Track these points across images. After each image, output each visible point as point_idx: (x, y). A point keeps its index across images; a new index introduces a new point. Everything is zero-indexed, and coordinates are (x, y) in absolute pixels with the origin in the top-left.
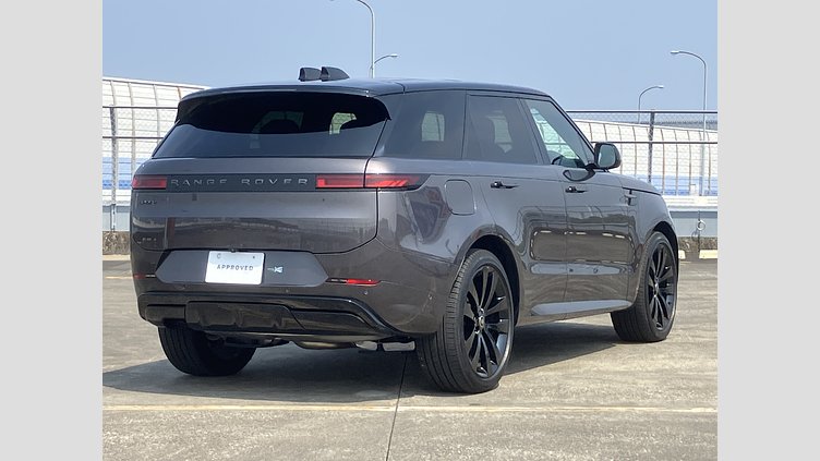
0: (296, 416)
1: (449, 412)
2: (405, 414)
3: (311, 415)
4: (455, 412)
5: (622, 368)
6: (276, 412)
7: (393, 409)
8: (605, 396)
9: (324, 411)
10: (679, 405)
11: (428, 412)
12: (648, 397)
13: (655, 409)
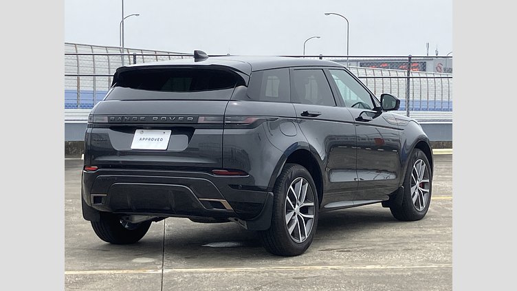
0: (92, 279)
1: (200, 273)
2: (169, 275)
3: (102, 278)
4: (204, 272)
6: (77, 276)
7: (160, 271)
9: (111, 274)
10: (356, 263)
11: (186, 273)
12: (335, 258)
13: (341, 267)
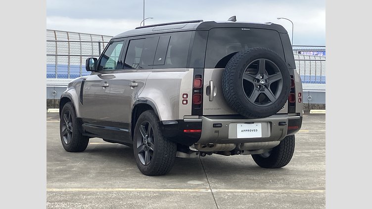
2: (217, 193)
5: (308, 169)
7: (210, 191)
8: (308, 184)
